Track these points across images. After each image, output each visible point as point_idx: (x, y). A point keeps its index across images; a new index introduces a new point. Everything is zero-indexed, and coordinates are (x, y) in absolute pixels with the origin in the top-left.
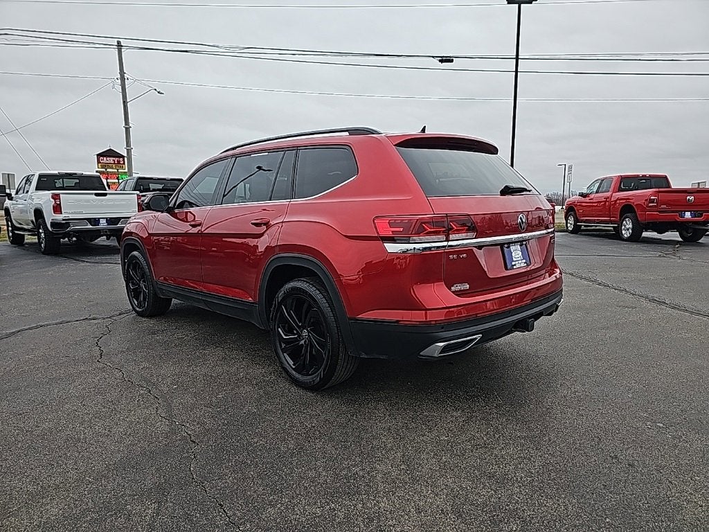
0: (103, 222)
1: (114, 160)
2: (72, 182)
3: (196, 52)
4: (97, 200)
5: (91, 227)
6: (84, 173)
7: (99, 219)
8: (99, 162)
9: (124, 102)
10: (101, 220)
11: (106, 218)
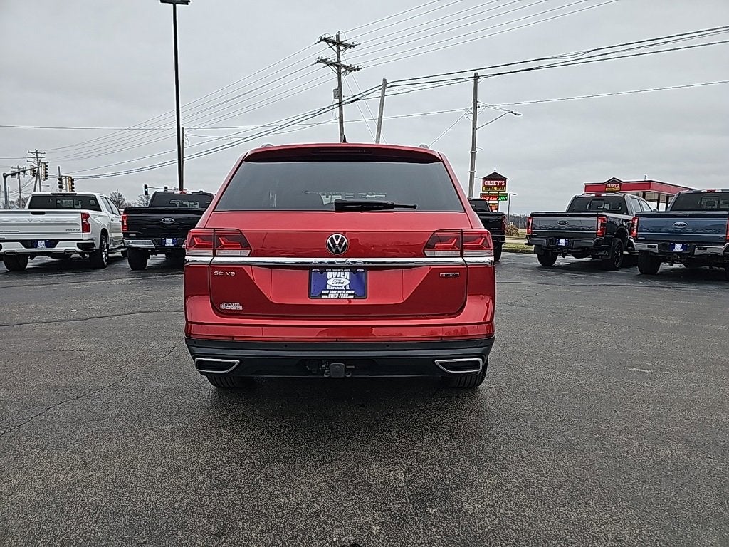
1: (497, 183)
3: (540, 68)
9: (473, 129)
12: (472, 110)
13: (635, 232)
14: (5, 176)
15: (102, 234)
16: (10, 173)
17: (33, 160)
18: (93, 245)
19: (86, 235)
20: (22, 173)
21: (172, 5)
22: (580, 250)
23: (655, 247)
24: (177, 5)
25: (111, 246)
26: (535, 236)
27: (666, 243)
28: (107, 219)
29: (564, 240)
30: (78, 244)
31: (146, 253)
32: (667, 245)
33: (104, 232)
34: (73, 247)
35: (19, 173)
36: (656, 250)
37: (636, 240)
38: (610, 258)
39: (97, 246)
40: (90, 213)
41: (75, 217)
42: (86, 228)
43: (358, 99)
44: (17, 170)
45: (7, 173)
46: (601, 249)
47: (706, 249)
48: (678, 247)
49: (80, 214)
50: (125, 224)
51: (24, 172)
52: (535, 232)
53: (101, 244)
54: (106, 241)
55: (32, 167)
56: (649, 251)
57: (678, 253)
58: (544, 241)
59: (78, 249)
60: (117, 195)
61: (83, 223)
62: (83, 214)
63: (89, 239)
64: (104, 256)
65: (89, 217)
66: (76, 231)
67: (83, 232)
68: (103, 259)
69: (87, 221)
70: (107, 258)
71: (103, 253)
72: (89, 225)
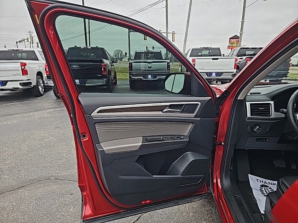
0: (214, 74)
1: (236, 40)
2: (207, 52)
4: (213, 62)
5: (207, 77)
6: (212, 47)
7: (212, 72)
8: (230, 42)
9: (244, 8)
10: (213, 73)
11: (216, 72)
14: (17, 43)
15: (37, 75)
16: (19, 41)
17: (29, 35)
18: (31, 83)
19: (25, 78)
20: (23, 41)
30: (20, 83)
33: (39, 74)
34: (17, 85)
35: (22, 41)
39: (34, 84)
40: (26, 62)
41: (16, 65)
42: (25, 72)
44: (21, 40)
45: (18, 41)
49: (20, 63)
50: (47, 70)
51: (24, 40)
54: (42, 79)
55: (27, 38)
59: (21, 87)
61: (22, 69)
62: (21, 63)
63: (27, 80)
64: (40, 89)
65: (26, 65)
66: (19, 74)
67: (23, 75)
68: (39, 91)
69: (25, 68)
70: (43, 90)
71: (39, 87)
72: (27, 70)
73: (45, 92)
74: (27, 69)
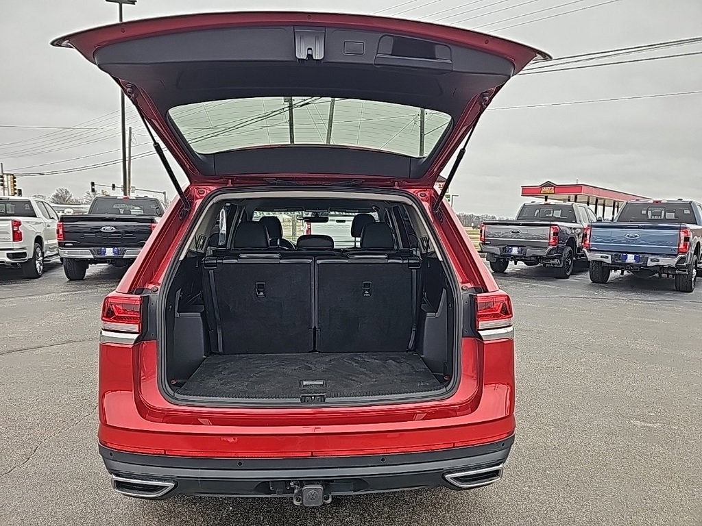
12: (419, 117)
13: (588, 242)
15: (36, 241)
18: (25, 254)
19: (16, 246)
21: (118, 4)
22: (532, 258)
23: (607, 257)
24: (123, 5)
25: (48, 253)
26: (487, 244)
27: (619, 254)
28: (43, 225)
29: (517, 248)
30: (8, 254)
31: (85, 263)
32: (620, 255)
33: (39, 240)
34: (3, 257)
36: (609, 261)
37: (590, 250)
38: (561, 266)
39: (30, 256)
40: (22, 220)
41: (6, 225)
42: (17, 236)
43: (307, 104)
46: (553, 258)
47: (658, 261)
48: (631, 258)
49: (10, 222)
50: (61, 233)
52: (488, 240)
53: (35, 253)
54: (41, 249)
56: (602, 262)
57: (630, 264)
58: (496, 250)
59: (8, 260)
60: (64, 191)
61: (14, 232)
62: (14, 221)
63: (20, 248)
64: (38, 265)
65: (20, 225)
66: (6, 240)
67: (14, 241)
68: (36, 269)
69: (18, 230)
70: (42, 267)
71: (37, 262)
72: (21, 233)
73: (44, 271)
74: (22, 231)
